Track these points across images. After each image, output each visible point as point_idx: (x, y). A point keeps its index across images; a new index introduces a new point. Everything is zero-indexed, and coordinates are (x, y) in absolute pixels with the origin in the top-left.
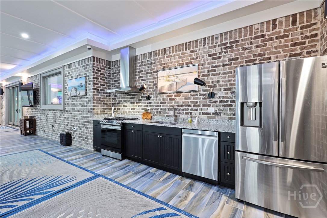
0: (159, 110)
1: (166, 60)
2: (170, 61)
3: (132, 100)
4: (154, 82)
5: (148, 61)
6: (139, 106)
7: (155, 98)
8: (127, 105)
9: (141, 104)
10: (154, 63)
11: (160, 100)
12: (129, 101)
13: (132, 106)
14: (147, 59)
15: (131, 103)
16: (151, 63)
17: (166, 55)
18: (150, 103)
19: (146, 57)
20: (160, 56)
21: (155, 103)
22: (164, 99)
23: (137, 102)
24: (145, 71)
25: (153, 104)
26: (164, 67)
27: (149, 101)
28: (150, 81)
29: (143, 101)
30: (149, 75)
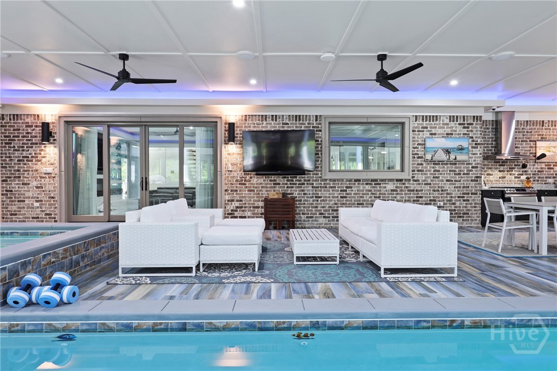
0: (537, 178)
1: (544, 132)
2: (548, 133)
3: (502, 168)
4: (530, 150)
5: (523, 128)
6: (511, 174)
7: (532, 167)
8: (494, 173)
9: (513, 172)
10: (531, 132)
11: (537, 168)
12: (497, 168)
13: (501, 174)
14: (522, 127)
15: (500, 171)
16: (527, 132)
17: (544, 127)
18: (526, 171)
19: (521, 124)
20: (538, 127)
21: (531, 171)
22: (542, 168)
23: (508, 169)
24: (520, 138)
25: (529, 172)
26: (542, 138)
27: (524, 170)
28: (526, 149)
29: (516, 169)
30: (524, 143)
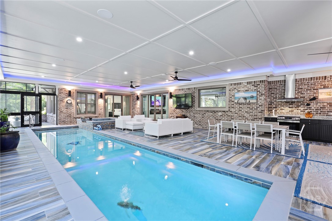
0: (319, 112)
1: (327, 83)
2: (330, 83)
3: (291, 106)
4: (314, 95)
5: (307, 82)
6: (297, 109)
7: (315, 105)
8: (285, 109)
9: (300, 108)
10: (315, 84)
11: (320, 106)
12: (287, 106)
13: (290, 109)
14: (307, 81)
15: (289, 107)
16: (311, 84)
17: (326, 80)
18: (309, 108)
19: (306, 80)
20: (321, 80)
21: (314, 108)
22: (324, 106)
23: (296, 106)
24: (305, 88)
26: (324, 87)
27: (309, 107)
28: (310, 94)
29: (302, 106)
30: (309, 91)
